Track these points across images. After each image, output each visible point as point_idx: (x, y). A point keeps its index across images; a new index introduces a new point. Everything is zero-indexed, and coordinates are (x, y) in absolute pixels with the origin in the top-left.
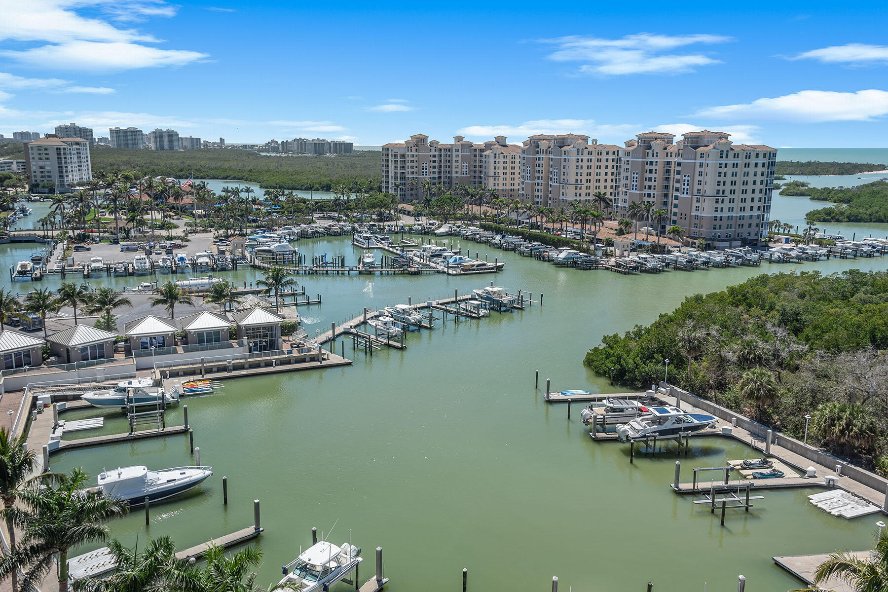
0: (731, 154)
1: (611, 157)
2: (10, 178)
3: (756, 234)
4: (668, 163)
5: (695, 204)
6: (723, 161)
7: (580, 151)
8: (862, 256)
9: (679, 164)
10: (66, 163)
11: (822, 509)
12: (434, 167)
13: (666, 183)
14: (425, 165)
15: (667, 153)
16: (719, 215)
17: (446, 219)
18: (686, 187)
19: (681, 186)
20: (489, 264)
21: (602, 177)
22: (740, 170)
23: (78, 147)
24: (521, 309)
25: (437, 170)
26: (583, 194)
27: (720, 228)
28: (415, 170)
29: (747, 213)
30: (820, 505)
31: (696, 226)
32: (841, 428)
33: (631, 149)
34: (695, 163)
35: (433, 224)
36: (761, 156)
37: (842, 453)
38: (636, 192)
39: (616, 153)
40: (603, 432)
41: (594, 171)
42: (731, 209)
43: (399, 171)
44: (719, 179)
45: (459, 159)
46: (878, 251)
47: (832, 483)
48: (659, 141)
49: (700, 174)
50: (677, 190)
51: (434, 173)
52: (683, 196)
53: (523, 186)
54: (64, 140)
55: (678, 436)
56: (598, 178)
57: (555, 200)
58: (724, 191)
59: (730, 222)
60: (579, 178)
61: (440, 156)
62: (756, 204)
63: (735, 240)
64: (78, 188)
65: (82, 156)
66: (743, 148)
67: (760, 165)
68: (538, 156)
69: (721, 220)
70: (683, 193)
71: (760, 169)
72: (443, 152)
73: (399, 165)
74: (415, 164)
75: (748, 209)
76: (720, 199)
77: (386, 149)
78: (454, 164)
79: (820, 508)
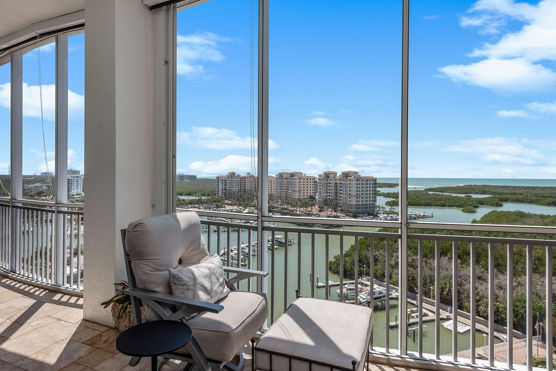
0: (361, 180)
1: (312, 181)
2: (44, 193)
3: (372, 211)
4: (336, 183)
5: (349, 199)
6: (358, 182)
7: (300, 178)
8: (412, 219)
9: (341, 184)
10: (71, 185)
11: (450, 329)
12: (239, 185)
13: (336, 191)
14: (235, 184)
15: (336, 179)
16: (358, 203)
17: (245, 207)
18: (344, 192)
19: (342, 192)
20: (271, 225)
21: (309, 189)
22: (365, 186)
23: (77, 178)
24: (291, 245)
25: (240, 186)
26: (302, 196)
27: (359, 209)
28: (230, 186)
29: (368, 203)
30: (448, 328)
31: (350, 208)
32: (447, 292)
33: (321, 177)
34: (347, 183)
35: (241, 209)
36: (371, 180)
37: (447, 303)
38: (324, 194)
39: (314, 179)
40: (347, 300)
41: (305, 186)
42: (362, 201)
43: (224, 187)
44: (357, 189)
45: (249, 182)
46: (418, 217)
47: (449, 317)
48: (332, 175)
49: (350, 187)
50: (341, 194)
51: (239, 187)
52: (343, 196)
53: (277, 192)
54: (71, 175)
55: (381, 300)
56: (307, 189)
57: (290, 198)
58: (359, 194)
59: (362, 206)
60: (300, 189)
61: (241, 180)
62: (371, 199)
63: (365, 213)
64: (76, 196)
65: (79, 182)
66: (365, 178)
67: (371, 184)
68: (282, 180)
69: (359, 205)
70: (344, 195)
71: (371, 186)
72: (242, 179)
73: (224, 184)
74: (231, 184)
75: (368, 201)
76: (358, 197)
77: (218, 178)
78: (247, 184)
79: (449, 329)
